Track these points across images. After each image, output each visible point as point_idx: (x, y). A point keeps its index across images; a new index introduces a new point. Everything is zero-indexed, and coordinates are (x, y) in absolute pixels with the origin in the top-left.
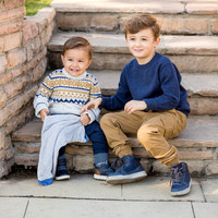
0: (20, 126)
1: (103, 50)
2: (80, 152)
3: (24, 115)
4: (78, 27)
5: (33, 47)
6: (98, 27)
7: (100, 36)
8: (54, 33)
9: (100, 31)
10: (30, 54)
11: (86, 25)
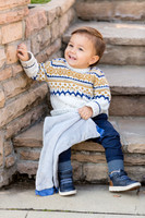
0: (23, 130)
1: (125, 42)
2: (91, 159)
3: (29, 116)
4: (101, 16)
5: (40, 39)
6: (124, 16)
7: (125, 26)
8: (71, 23)
9: (126, 20)
10: (36, 47)
11: (109, 13)
